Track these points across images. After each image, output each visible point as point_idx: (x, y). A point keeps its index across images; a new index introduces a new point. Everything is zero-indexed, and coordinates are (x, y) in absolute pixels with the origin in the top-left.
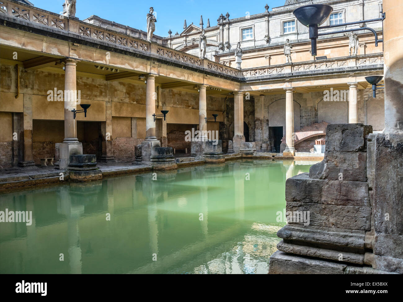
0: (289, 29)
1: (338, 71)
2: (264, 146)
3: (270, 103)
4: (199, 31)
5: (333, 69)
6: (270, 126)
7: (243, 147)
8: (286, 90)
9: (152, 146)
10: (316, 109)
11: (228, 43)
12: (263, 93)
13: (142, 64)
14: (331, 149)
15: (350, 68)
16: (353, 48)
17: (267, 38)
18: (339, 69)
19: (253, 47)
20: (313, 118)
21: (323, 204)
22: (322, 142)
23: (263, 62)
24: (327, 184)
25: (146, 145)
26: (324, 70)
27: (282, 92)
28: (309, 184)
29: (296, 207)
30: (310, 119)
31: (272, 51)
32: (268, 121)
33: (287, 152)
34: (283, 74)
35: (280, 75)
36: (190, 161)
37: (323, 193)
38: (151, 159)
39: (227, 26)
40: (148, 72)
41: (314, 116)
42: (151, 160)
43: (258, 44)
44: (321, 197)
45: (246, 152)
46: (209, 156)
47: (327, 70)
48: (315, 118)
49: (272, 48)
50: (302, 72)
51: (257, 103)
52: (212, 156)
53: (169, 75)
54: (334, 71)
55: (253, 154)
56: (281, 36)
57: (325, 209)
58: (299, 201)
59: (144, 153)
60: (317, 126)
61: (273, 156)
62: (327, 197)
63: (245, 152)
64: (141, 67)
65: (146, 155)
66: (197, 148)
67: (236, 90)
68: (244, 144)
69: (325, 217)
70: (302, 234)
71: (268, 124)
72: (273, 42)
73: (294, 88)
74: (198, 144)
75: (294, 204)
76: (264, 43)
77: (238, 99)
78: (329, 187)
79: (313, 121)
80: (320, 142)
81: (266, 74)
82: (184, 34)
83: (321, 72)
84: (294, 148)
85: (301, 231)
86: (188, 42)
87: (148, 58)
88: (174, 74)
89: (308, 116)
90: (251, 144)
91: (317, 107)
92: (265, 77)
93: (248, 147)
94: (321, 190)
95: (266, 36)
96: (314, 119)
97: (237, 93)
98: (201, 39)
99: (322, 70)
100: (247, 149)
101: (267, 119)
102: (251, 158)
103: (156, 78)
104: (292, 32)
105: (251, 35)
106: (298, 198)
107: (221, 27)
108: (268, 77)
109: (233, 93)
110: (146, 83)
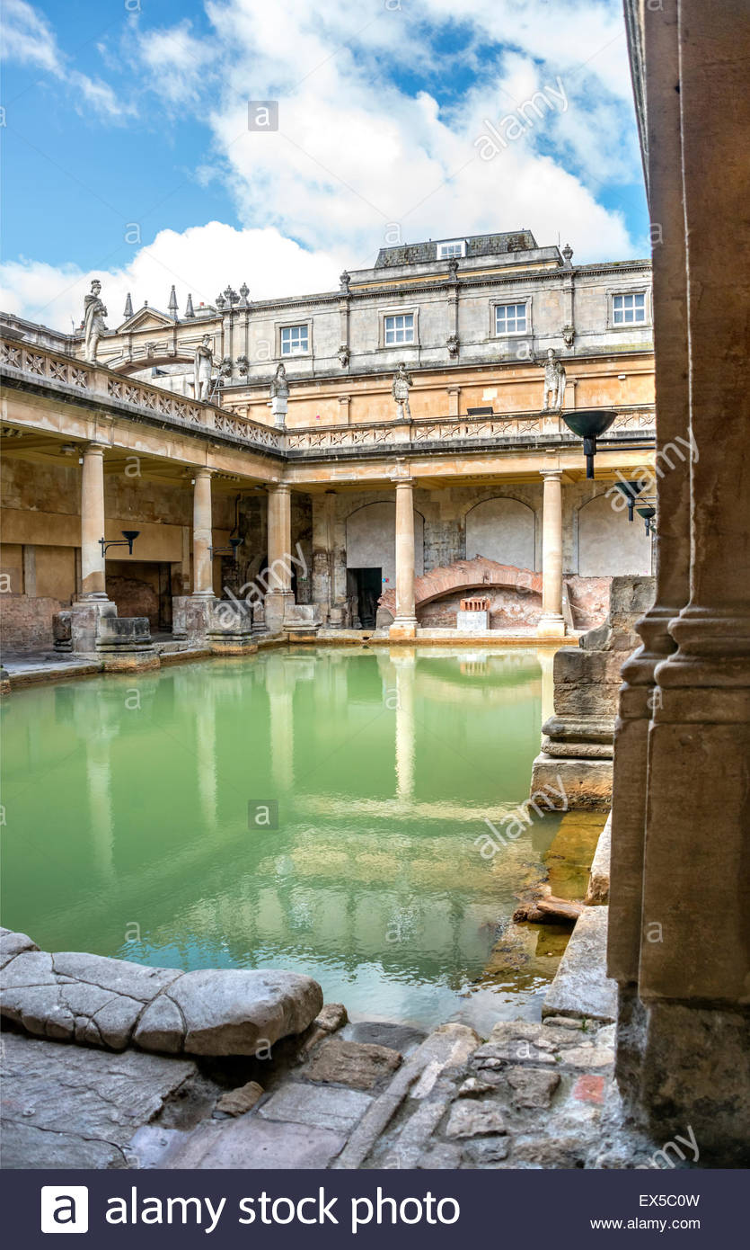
0: (400, 333)
1: (519, 442)
2: (336, 614)
3: (351, 511)
4: (168, 325)
5: (507, 439)
6: (349, 566)
7: (292, 617)
8: (396, 484)
9: (99, 614)
10: (462, 526)
11: (245, 361)
12: (332, 489)
13: (78, 418)
14: (619, 609)
15: (547, 436)
16: (554, 392)
17: (343, 355)
18: (522, 438)
19: (308, 373)
20: (454, 549)
21: (607, 683)
22: (476, 603)
23: (332, 412)
24: (613, 656)
25: (85, 614)
26: (486, 440)
27: (389, 487)
28: (588, 658)
29: (569, 690)
30: (447, 550)
31: (356, 385)
32: (344, 553)
33: (400, 628)
34: (391, 446)
35: (384, 446)
36: (178, 651)
37: (607, 669)
38: (98, 645)
39: (242, 318)
40: (90, 438)
41: (456, 543)
42: (99, 648)
43: (323, 366)
44: (604, 674)
45: (298, 629)
46: (221, 638)
47: (495, 441)
48: (460, 547)
49: (355, 377)
50: (436, 443)
51: (317, 511)
52: (229, 637)
53: (134, 445)
54: (511, 442)
55: (315, 634)
56: (380, 350)
57: (610, 690)
58: (573, 682)
59: (78, 633)
60: (463, 566)
61: (366, 638)
62: (613, 674)
63: (295, 629)
64: (76, 425)
65: (84, 637)
66: (190, 621)
67: (275, 479)
68: (294, 611)
69: (610, 701)
70: (579, 727)
71: (344, 562)
72: (359, 363)
73: (415, 478)
74: (192, 611)
75: (566, 686)
76: (337, 365)
77: (279, 501)
78: (615, 661)
79: (454, 556)
80: (471, 604)
81: (347, 442)
82: (126, 329)
83: (479, 444)
84: (415, 618)
85: (577, 723)
86: (136, 350)
87: (91, 405)
88: (143, 441)
89: (443, 543)
90: (309, 610)
91: (463, 522)
92: (346, 452)
93: (304, 617)
94: (604, 666)
95: (342, 350)
96: (456, 551)
97: (275, 486)
98: (200, 356)
99: (483, 440)
100: (301, 622)
101: (341, 549)
102: (312, 643)
103: (106, 451)
104: (405, 343)
105: (305, 344)
106: (572, 678)
107: (227, 321)
108: (354, 451)
109: (267, 487)
110: (82, 465)
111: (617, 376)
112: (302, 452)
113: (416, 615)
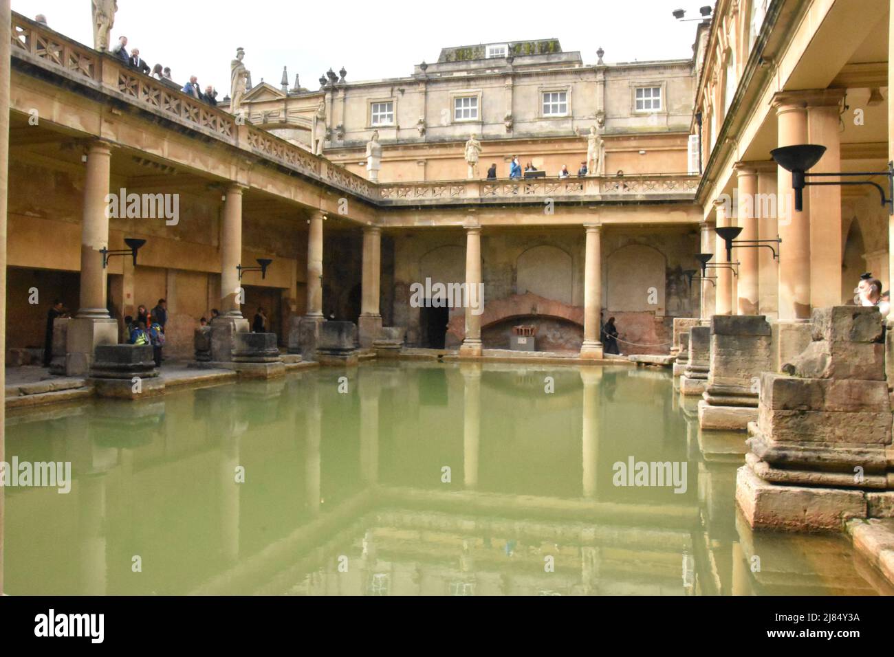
0: (467, 112)
1: (566, 200)
2: (412, 335)
3: (425, 252)
4: (279, 98)
5: (558, 198)
7: (381, 337)
8: (467, 230)
9: (235, 329)
10: (514, 267)
11: (342, 128)
13: (224, 161)
14: (838, 338)
15: (590, 196)
16: (595, 161)
17: (421, 127)
18: (570, 197)
19: (393, 141)
20: (508, 286)
21: (827, 411)
23: (411, 172)
24: (833, 384)
25: (223, 328)
26: (541, 197)
27: (461, 233)
28: (808, 386)
29: (788, 417)
30: (501, 286)
31: (431, 150)
33: (469, 349)
34: (463, 200)
35: (458, 199)
36: (295, 362)
37: (827, 397)
38: (234, 356)
39: (341, 94)
40: (233, 178)
41: (509, 281)
42: (234, 359)
43: (405, 135)
44: (824, 401)
45: (386, 346)
46: (329, 352)
48: (512, 284)
49: (431, 144)
52: (335, 352)
53: (266, 187)
55: (399, 352)
56: (453, 124)
57: (829, 418)
58: (792, 409)
59: (216, 344)
60: (516, 299)
61: (438, 355)
62: (832, 402)
63: (383, 347)
64: (221, 167)
65: (222, 348)
66: (303, 337)
67: (369, 223)
68: (382, 332)
69: (829, 429)
70: (800, 454)
72: (434, 133)
73: (483, 226)
74: (304, 329)
75: (786, 412)
76: (416, 134)
77: (371, 241)
78: (835, 389)
79: (507, 291)
81: (428, 197)
82: (246, 99)
83: (535, 201)
84: (480, 341)
85: (797, 450)
86: (254, 117)
88: (274, 185)
89: (499, 280)
90: (395, 332)
91: (515, 263)
92: (428, 203)
93: (390, 337)
94: (823, 393)
95: (420, 123)
97: (369, 229)
100: (387, 341)
102: (396, 358)
103: (245, 191)
104: (470, 119)
105: (390, 116)
106: (791, 405)
107: (328, 96)
109: (363, 229)
110: (224, 202)
111: (638, 151)
112: (391, 202)
113: (481, 338)
